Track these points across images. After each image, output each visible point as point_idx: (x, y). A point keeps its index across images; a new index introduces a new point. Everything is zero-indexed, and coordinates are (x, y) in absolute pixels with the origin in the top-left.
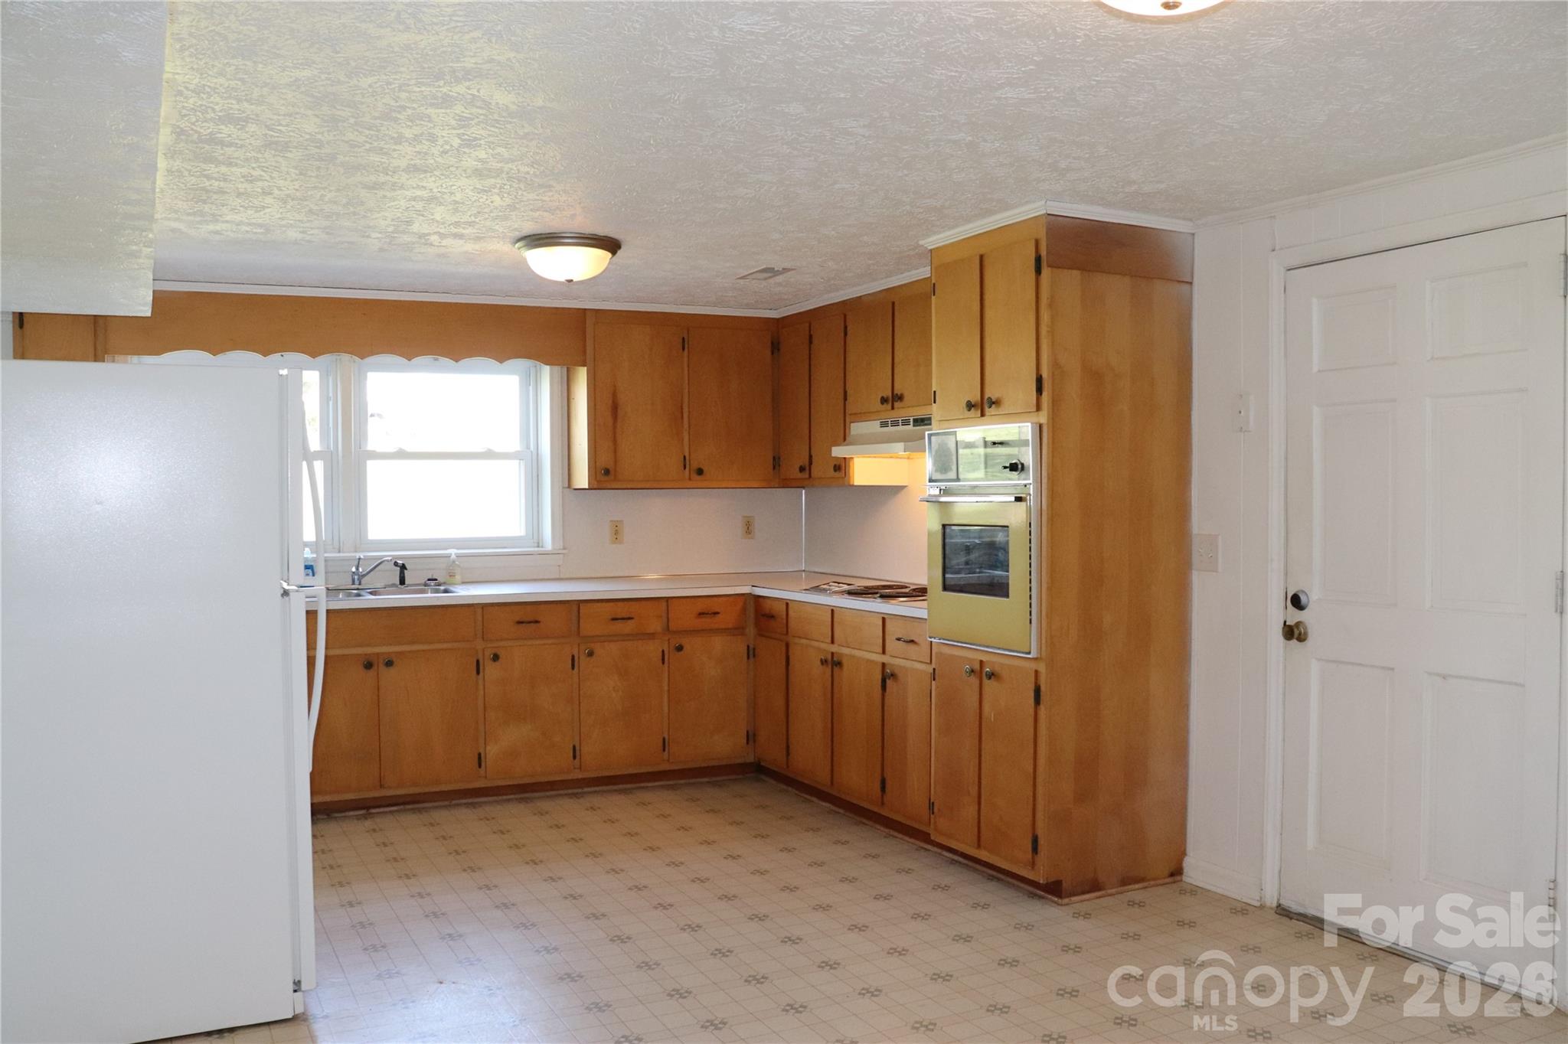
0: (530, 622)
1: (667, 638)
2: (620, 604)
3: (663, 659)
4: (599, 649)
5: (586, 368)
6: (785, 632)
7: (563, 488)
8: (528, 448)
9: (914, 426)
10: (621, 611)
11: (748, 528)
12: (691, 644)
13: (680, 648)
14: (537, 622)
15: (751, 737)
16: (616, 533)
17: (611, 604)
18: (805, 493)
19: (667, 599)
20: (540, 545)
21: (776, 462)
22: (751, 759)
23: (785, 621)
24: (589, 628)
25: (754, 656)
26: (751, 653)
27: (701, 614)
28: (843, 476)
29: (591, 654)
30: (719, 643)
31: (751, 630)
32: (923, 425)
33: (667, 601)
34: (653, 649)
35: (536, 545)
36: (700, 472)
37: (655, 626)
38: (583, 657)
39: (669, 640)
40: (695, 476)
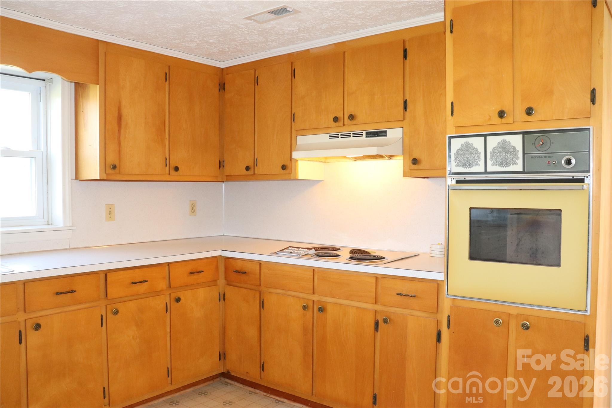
0: (68, 292)
1: (169, 293)
2: (137, 270)
3: (167, 310)
4: (121, 308)
5: (98, 86)
6: (259, 284)
7: (72, 179)
8: (39, 149)
9: (366, 137)
10: (138, 276)
11: (193, 209)
12: (186, 296)
13: (178, 300)
14: (73, 291)
15: (223, 356)
16: (110, 213)
17: (132, 271)
18: (225, 186)
19: (169, 264)
20: (50, 223)
21: (222, 164)
22: (221, 370)
23: (259, 277)
24: (113, 292)
25: (224, 300)
26: (222, 297)
27: (192, 273)
28: (290, 173)
29: (116, 313)
30: (202, 293)
31: (222, 281)
32: (378, 136)
33: (169, 265)
34: (159, 303)
35: (46, 223)
36: (177, 169)
37: (162, 285)
38: (110, 315)
39: (170, 294)
40: (173, 172)
